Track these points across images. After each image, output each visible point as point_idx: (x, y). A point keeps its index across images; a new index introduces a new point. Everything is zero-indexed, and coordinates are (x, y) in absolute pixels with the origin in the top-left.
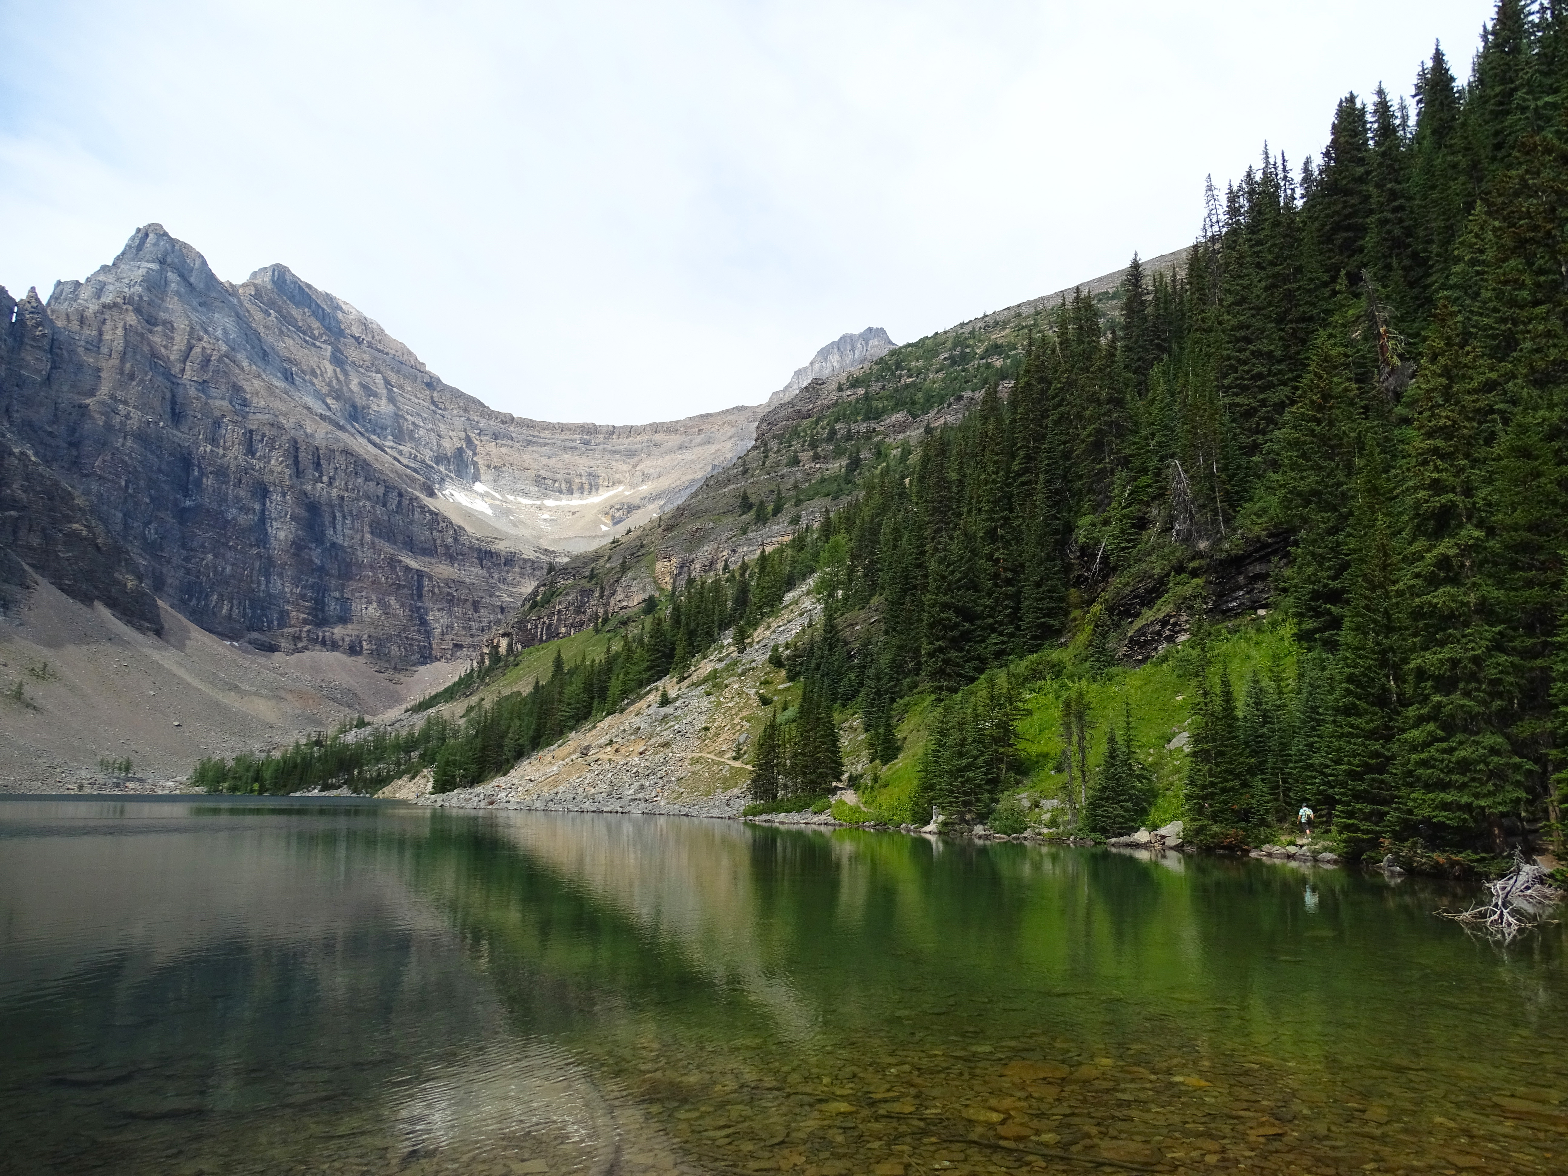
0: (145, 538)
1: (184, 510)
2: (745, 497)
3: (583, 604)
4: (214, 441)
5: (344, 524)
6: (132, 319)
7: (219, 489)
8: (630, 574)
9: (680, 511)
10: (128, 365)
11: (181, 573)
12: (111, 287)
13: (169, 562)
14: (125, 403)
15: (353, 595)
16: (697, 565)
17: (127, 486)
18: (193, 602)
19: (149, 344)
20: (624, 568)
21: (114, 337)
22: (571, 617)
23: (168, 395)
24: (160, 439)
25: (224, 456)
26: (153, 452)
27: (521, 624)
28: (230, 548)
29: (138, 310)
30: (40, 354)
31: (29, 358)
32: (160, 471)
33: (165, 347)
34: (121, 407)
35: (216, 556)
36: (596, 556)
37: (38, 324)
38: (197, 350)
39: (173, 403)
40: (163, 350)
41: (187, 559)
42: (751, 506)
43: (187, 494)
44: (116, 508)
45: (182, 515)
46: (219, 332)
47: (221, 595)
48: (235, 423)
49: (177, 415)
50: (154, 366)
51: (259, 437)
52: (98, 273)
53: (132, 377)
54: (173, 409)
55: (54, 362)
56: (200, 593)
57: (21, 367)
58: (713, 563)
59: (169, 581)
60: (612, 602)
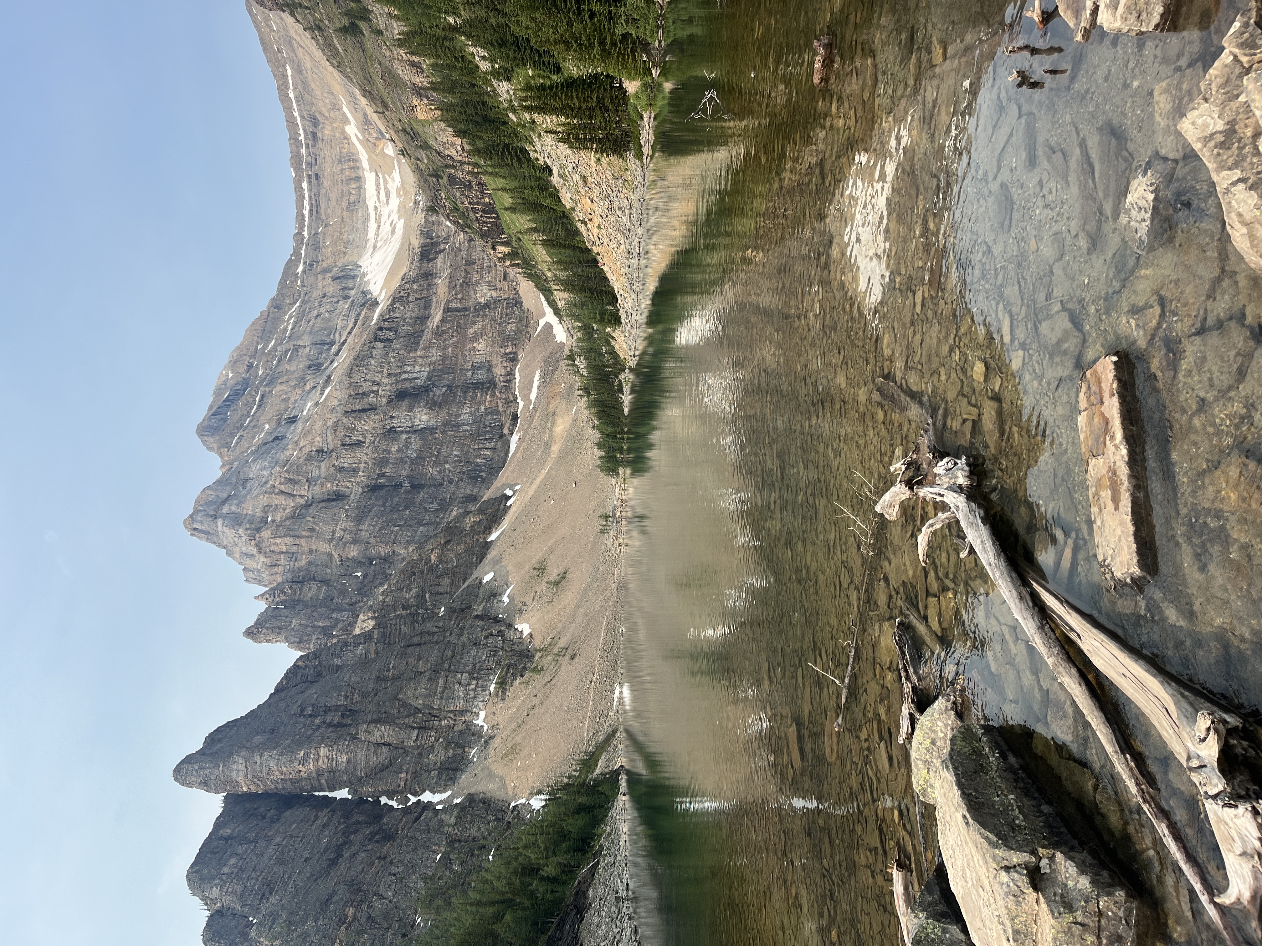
0: (437, 510)
1: (413, 486)
2: (344, 30)
3: (461, 183)
4: (354, 471)
5: (409, 372)
6: (266, 534)
7: (393, 464)
8: (432, 143)
9: (366, 93)
10: (303, 533)
11: (462, 484)
12: (244, 549)
13: (454, 493)
14: (334, 532)
15: (469, 362)
16: (417, 80)
17: (398, 526)
18: (483, 474)
19: (285, 520)
20: (426, 146)
21: (283, 544)
22: (475, 193)
23: (323, 504)
24: (358, 508)
25: (366, 463)
26: (370, 511)
27: (484, 235)
28: (439, 453)
29: (258, 530)
30: (305, 589)
31: (310, 595)
32: (384, 505)
33: (284, 509)
34: (337, 535)
35: (447, 462)
36: (418, 170)
37: (282, 591)
38: (283, 488)
39: (329, 500)
40: (287, 511)
41: (451, 482)
42: (353, 24)
43: (401, 485)
44: (416, 531)
45: (416, 487)
46: (265, 473)
47: (477, 456)
48: (337, 457)
49: (338, 497)
50: (301, 516)
51: (348, 439)
52: (233, 558)
53: (313, 530)
54: (334, 500)
55: (310, 580)
56: (476, 470)
57: (317, 600)
58: (413, 64)
59: (468, 491)
60: (459, 158)
